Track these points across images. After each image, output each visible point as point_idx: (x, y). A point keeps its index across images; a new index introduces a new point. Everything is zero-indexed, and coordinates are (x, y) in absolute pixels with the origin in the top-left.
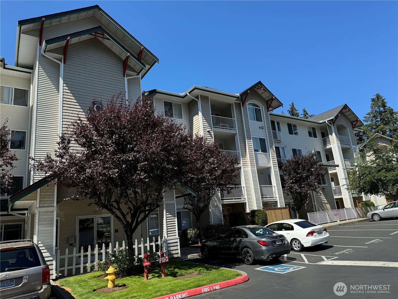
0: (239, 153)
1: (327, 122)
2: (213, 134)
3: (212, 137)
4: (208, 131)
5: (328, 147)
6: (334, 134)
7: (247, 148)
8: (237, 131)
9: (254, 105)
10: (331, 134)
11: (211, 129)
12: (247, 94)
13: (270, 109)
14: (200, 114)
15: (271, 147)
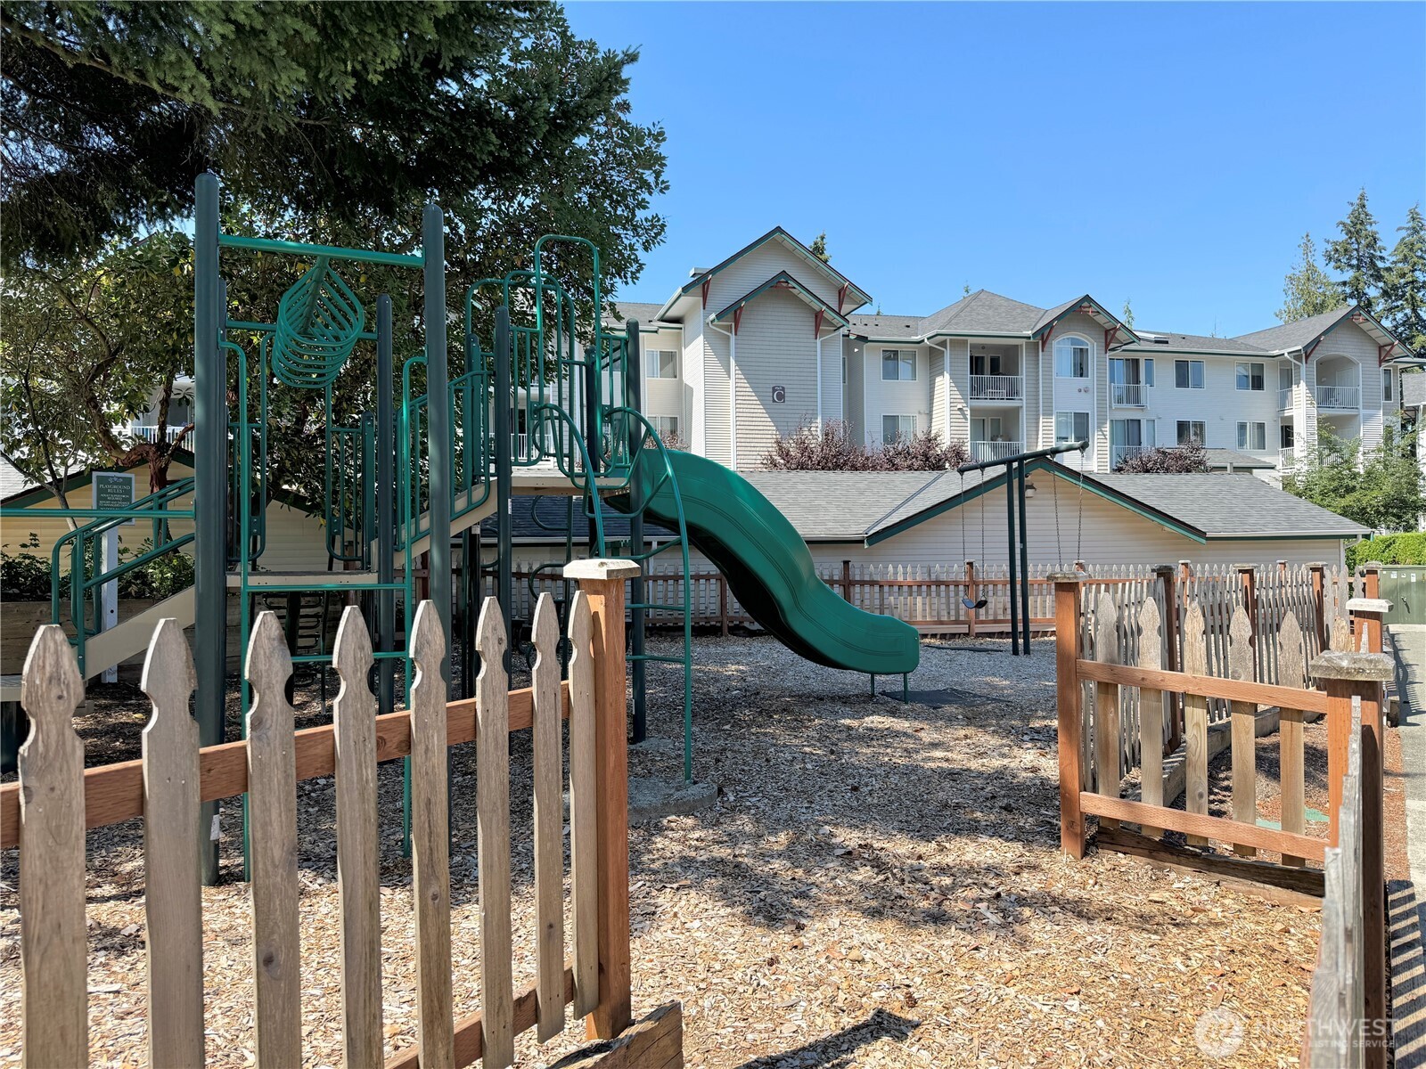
0: (1022, 445)
1: (1286, 355)
2: (969, 412)
3: (966, 419)
4: (959, 409)
5: (1287, 414)
6: (1303, 384)
7: (1040, 436)
8: (1022, 401)
9: (1074, 341)
10: (1298, 384)
11: (966, 403)
12: (1052, 327)
13: (1112, 345)
14: (947, 376)
15: (1100, 428)
